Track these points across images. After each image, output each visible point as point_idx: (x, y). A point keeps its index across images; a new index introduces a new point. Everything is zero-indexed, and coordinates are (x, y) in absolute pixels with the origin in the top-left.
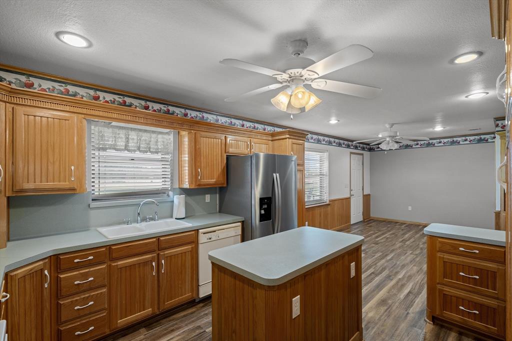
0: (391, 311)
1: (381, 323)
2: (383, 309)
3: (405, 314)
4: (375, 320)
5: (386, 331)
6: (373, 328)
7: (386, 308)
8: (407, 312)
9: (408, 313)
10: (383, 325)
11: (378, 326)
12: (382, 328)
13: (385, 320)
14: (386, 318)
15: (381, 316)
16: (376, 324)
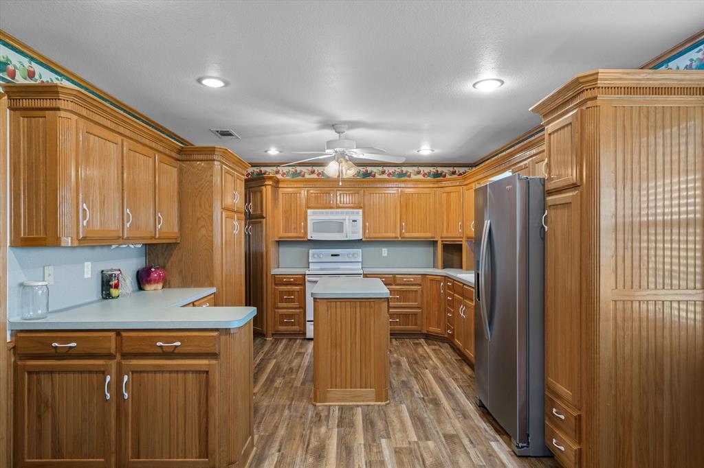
0: (302, 444)
1: (307, 425)
2: (314, 443)
3: (283, 448)
4: (315, 425)
5: (298, 420)
6: (312, 417)
7: (311, 446)
8: (282, 451)
9: (279, 451)
10: (303, 423)
11: (309, 421)
12: (303, 420)
13: (304, 430)
14: (304, 432)
15: (311, 433)
16: (311, 422)
